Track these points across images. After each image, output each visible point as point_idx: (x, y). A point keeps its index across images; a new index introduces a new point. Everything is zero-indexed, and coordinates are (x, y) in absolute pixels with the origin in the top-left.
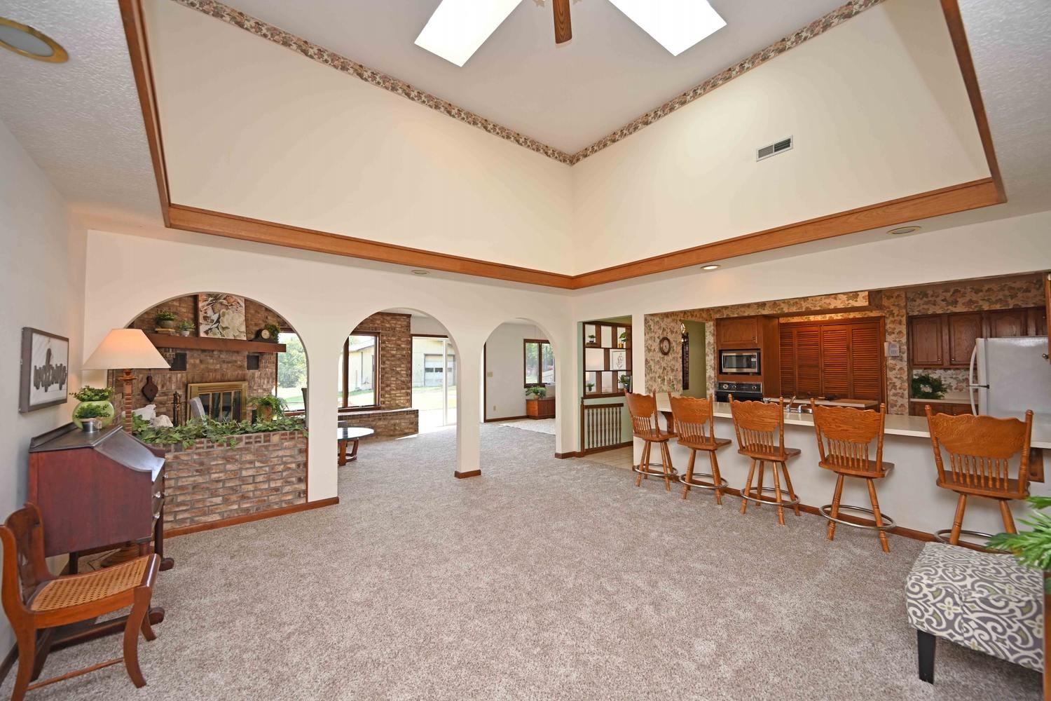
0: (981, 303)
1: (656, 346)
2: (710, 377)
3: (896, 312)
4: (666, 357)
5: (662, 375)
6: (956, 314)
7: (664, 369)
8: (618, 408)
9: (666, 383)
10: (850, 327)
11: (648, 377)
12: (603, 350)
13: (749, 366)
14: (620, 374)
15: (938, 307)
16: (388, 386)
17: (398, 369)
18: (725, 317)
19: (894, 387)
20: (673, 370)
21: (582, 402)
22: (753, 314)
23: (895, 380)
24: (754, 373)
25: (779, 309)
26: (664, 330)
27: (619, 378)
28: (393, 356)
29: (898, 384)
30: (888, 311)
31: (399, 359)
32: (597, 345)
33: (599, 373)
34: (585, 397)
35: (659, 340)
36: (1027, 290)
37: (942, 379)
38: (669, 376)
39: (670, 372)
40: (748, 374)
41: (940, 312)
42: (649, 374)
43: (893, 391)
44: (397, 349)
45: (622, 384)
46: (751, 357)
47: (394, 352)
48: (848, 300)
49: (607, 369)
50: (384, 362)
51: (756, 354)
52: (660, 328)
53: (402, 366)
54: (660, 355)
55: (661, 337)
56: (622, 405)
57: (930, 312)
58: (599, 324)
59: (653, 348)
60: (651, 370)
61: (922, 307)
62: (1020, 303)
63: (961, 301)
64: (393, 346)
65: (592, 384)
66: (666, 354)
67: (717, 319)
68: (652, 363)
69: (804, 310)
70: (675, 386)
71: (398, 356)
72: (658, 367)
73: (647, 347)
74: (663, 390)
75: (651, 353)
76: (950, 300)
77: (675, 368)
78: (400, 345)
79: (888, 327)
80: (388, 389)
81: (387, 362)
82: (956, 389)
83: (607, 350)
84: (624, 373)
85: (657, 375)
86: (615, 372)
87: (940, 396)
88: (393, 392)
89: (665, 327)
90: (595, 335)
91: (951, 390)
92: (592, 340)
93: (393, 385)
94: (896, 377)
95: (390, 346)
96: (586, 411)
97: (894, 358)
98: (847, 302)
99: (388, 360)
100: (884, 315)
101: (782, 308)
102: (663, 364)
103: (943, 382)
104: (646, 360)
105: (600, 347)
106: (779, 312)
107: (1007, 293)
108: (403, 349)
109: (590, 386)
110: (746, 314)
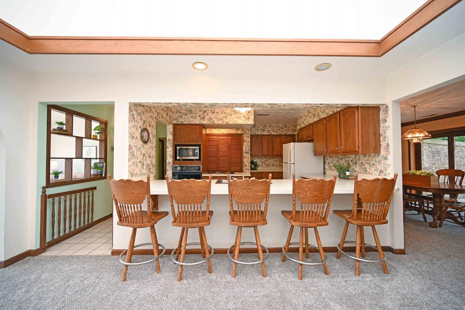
0: (271, 131)
1: (138, 134)
2: (169, 162)
3: (247, 132)
4: (145, 145)
5: (142, 161)
6: (264, 135)
7: (144, 155)
8: (91, 192)
9: (145, 167)
10: (230, 138)
11: (131, 162)
12: (75, 139)
13: (194, 155)
14: (93, 162)
15: (259, 132)
18: (180, 123)
19: (246, 166)
20: (150, 157)
21: (44, 192)
22: (197, 123)
23: (246, 163)
24: (197, 160)
25: (212, 121)
26: (144, 122)
27: (92, 165)
29: (247, 165)
30: (244, 132)
32: (68, 132)
33: (69, 161)
34: (49, 184)
35: (140, 130)
36: (283, 128)
37: (257, 162)
38: (147, 161)
39: (148, 158)
40: (193, 160)
41: (259, 134)
42: (132, 159)
43: (245, 167)
45: (96, 170)
46: (195, 149)
48: (245, 120)
49: (79, 156)
51: (198, 148)
52: (141, 119)
54: (141, 142)
55: (142, 128)
56: (95, 188)
57: (257, 134)
58: (70, 112)
59: (135, 136)
60: (134, 155)
61: (254, 131)
62: (281, 133)
63: (266, 130)
65: (59, 171)
66: (145, 142)
67: (174, 124)
68: (134, 149)
69: (225, 123)
70: (151, 170)
72: (139, 153)
73: (131, 133)
74: (143, 174)
75: (134, 140)
76: (263, 129)
77: (151, 155)
79: (244, 138)
82: (261, 166)
83: (79, 139)
84: (98, 161)
85: (138, 161)
86: (88, 160)
87: (257, 169)
89: (145, 119)
90: (65, 122)
91: (260, 166)
92: (61, 126)
94: (246, 161)
96: (49, 201)
97: (246, 152)
98: (245, 121)
100: (243, 133)
101: (214, 121)
102: (143, 152)
103: (257, 163)
104: (130, 146)
105: (71, 135)
106: (212, 123)
107: (278, 128)
109: (57, 174)
110: (193, 123)
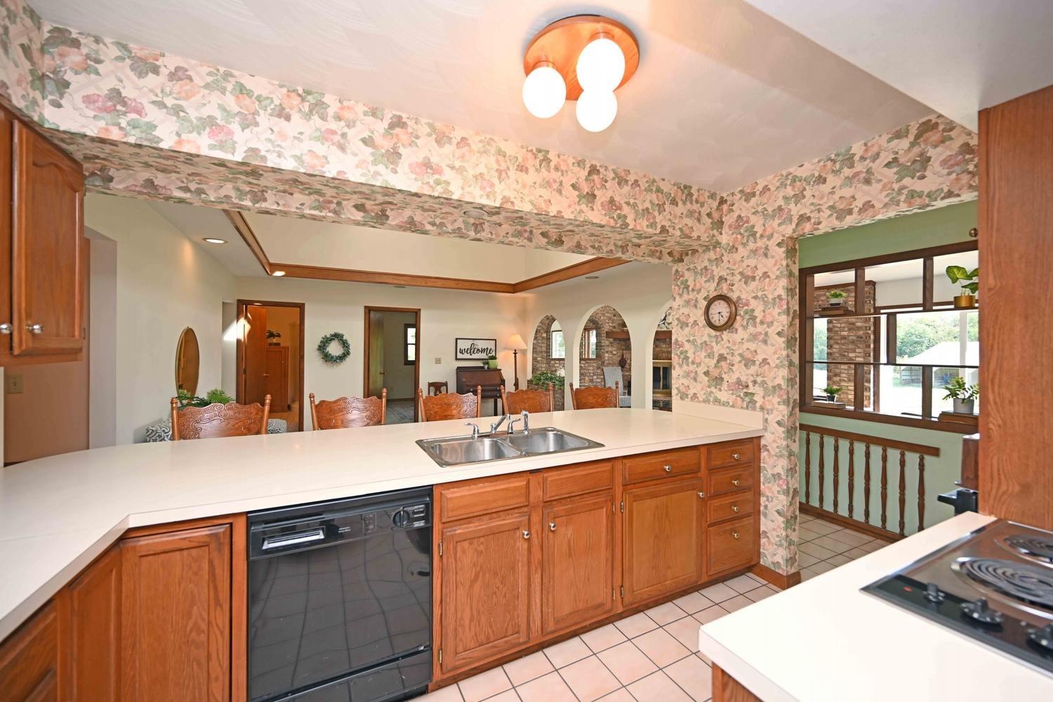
16: (836, 375)
17: (851, 355)
28: (844, 338)
31: (853, 342)
44: (850, 330)
47: (846, 333)
50: (831, 347)
53: (857, 350)
64: (843, 325)
71: (850, 338)
78: (854, 324)
80: (837, 379)
81: (835, 346)
88: (843, 384)
93: (844, 375)
95: (839, 325)
99: (837, 343)
108: (859, 328)
